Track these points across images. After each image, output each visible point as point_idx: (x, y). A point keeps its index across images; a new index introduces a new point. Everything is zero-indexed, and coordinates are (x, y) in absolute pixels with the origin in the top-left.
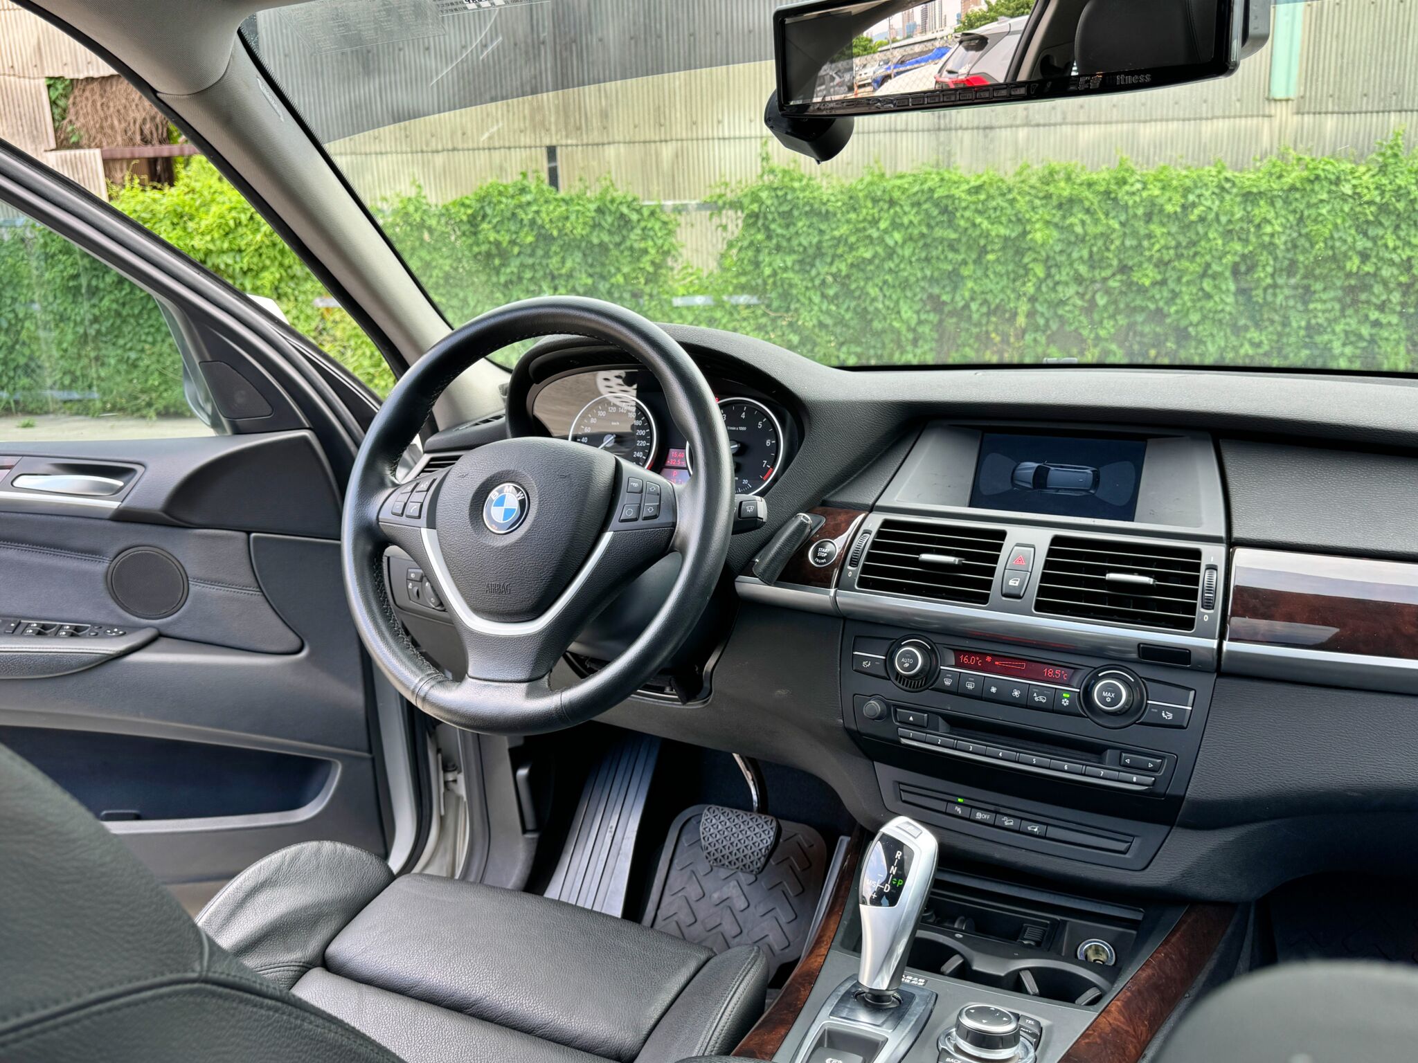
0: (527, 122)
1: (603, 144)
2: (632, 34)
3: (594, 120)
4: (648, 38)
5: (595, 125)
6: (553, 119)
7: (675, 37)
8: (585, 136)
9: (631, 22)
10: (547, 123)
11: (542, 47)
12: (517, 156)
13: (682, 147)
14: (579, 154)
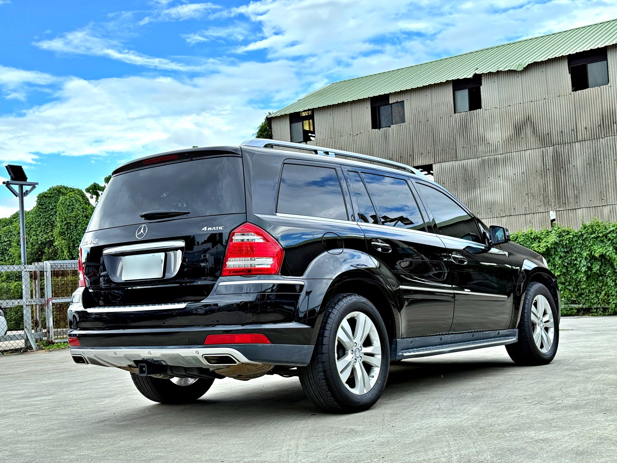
0: (542, 202)
1: (576, 209)
2: (588, 163)
3: (571, 199)
4: (595, 163)
5: (571, 201)
6: (552, 201)
7: (608, 161)
8: (567, 206)
9: (587, 157)
10: (550, 202)
11: (548, 171)
12: (537, 216)
13: (613, 208)
14: (565, 213)
